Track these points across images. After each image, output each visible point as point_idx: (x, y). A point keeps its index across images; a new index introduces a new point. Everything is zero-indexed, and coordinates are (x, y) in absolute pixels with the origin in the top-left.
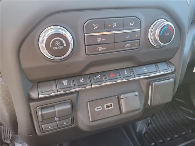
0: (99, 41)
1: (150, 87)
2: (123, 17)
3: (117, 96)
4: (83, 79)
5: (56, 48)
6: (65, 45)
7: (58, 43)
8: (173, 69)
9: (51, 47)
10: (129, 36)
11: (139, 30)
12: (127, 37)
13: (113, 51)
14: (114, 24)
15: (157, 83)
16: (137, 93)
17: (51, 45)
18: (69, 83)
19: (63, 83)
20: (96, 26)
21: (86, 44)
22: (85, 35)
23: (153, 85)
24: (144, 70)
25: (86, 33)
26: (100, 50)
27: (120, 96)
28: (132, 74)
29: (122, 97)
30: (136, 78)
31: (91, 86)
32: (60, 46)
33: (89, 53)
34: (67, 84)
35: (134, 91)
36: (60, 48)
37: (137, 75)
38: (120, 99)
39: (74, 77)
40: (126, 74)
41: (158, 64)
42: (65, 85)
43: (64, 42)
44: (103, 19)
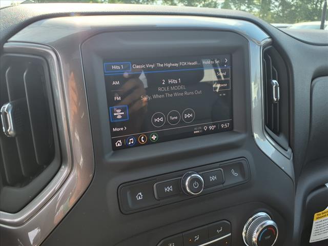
2: (207, 224)
11: (230, 234)
14: (196, 237)
44: (181, 234)
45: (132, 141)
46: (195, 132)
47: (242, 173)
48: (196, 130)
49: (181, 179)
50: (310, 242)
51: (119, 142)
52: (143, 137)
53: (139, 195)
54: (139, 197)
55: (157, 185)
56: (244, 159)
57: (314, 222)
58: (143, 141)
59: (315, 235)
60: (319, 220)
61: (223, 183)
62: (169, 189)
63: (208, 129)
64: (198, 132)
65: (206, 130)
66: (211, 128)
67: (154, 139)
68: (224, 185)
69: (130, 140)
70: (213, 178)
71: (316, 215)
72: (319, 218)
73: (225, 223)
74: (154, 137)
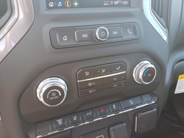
0: (90, 85)
1: (136, 117)
2: (110, 63)
3: (107, 128)
4: (75, 117)
5: (52, 98)
6: (60, 95)
7: (54, 94)
8: (156, 100)
9: (48, 98)
10: (116, 78)
11: (125, 72)
12: (114, 79)
13: (103, 91)
14: (103, 70)
15: (142, 114)
16: (125, 124)
17: (48, 97)
18: (63, 122)
19: (58, 122)
20: (87, 74)
21: (79, 89)
22: (78, 81)
23: (139, 116)
24: (130, 103)
25: (79, 80)
26: (91, 92)
27: (110, 128)
28: (120, 108)
29: (111, 129)
30: (124, 112)
31: (83, 124)
32: (56, 96)
33: (81, 96)
34: (61, 123)
35: (121, 123)
36: (56, 97)
37: (125, 108)
38: (110, 131)
39: (67, 115)
40: (115, 108)
41: (143, 96)
42: (59, 124)
43: (59, 92)
44: (93, 67)
45: (60, 4)
46: (104, 4)
47: (135, 33)
48: (105, 3)
49: (93, 31)
50: (175, 93)
51: (51, 4)
52: (68, 3)
53: (65, 38)
54: (65, 39)
55: (77, 32)
56: (136, 23)
57: (179, 81)
58: (68, 5)
59: (179, 89)
60: (182, 80)
61: (122, 37)
62: (85, 36)
63: (114, 3)
64: (107, 4)
65: (112, 4)
66: (115, 3)
67: (76, 5)
68: (122, 38)
69: (59, 3)
70: (115, 33)
71: (180, 76)
72: (182, 78)
73: (122, 64)
74: (76, 4)
